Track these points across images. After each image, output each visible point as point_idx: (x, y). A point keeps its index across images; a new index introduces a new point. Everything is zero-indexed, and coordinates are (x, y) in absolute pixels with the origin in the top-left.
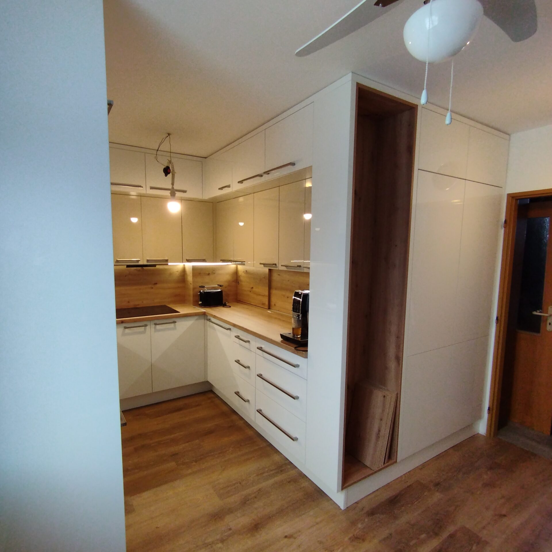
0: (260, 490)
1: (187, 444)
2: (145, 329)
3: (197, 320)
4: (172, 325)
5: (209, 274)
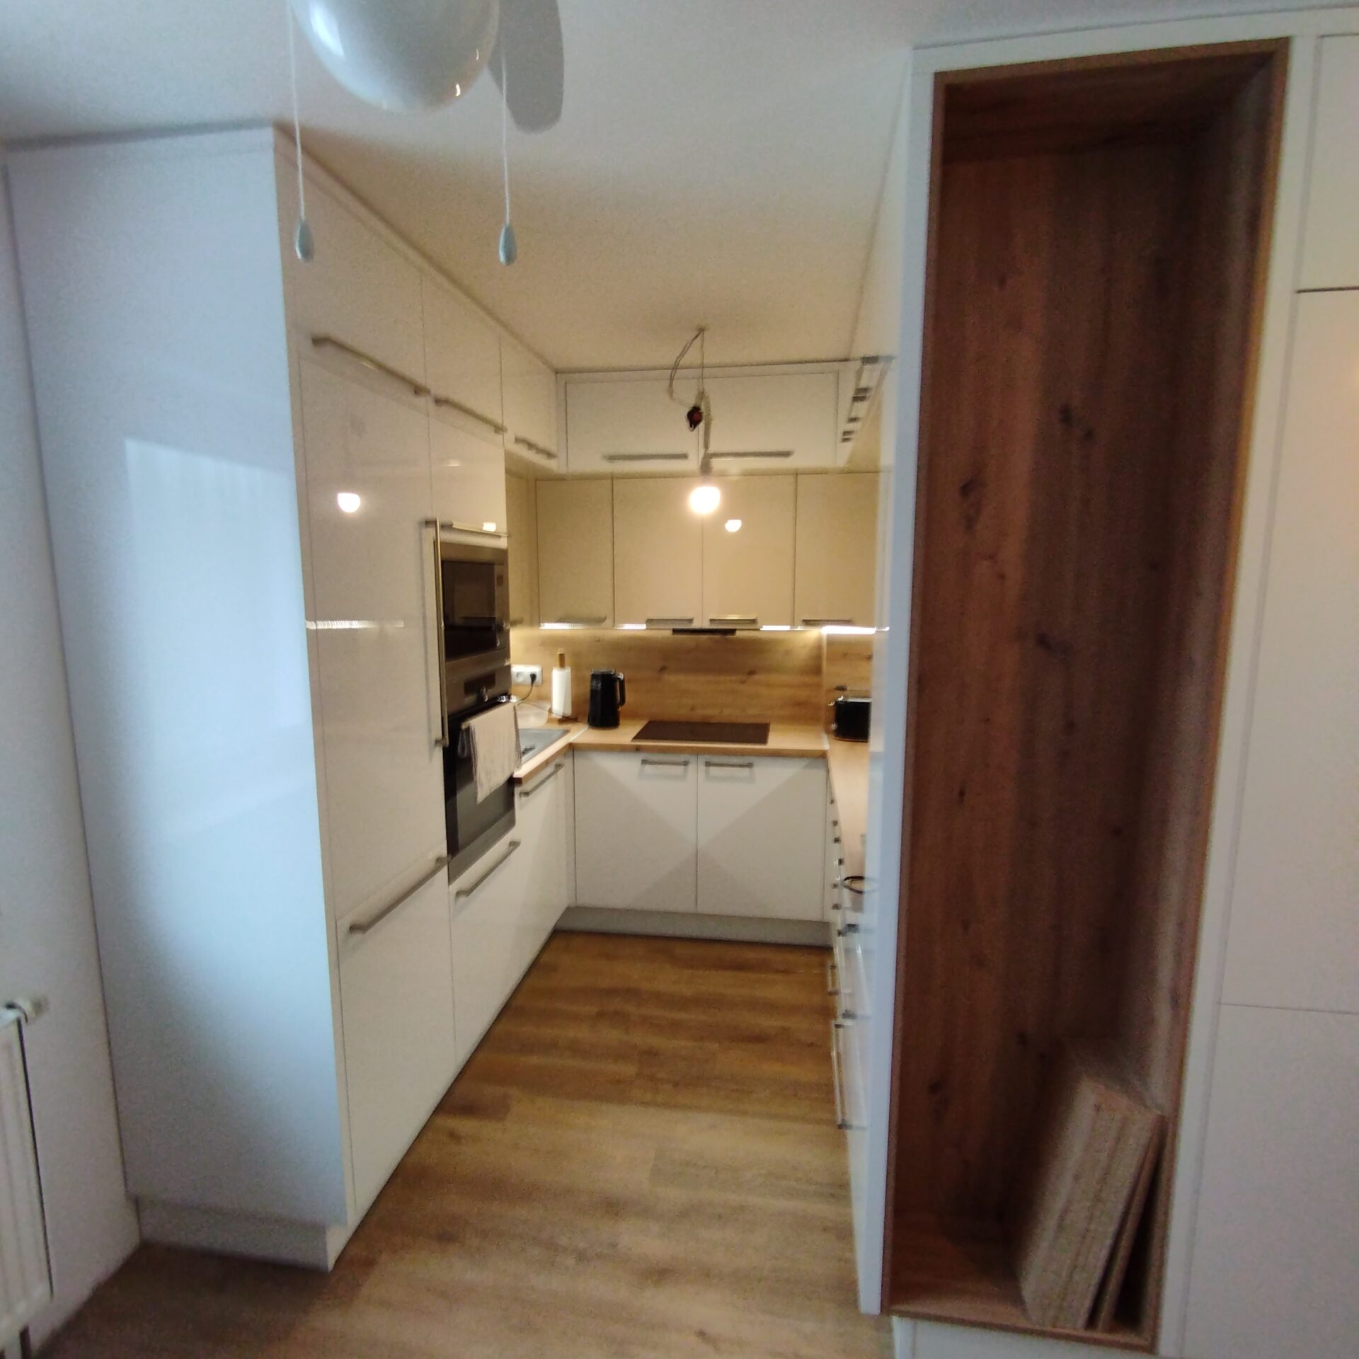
1: (691, 1043)
3: (805, 767)
4: (743, 773)
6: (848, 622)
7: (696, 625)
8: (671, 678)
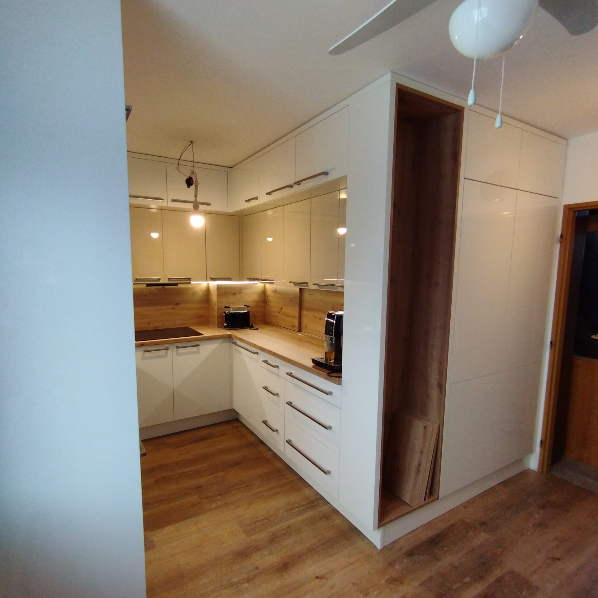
0: (289, 527)
1: (211, 477)
2: (167, 353)
3: (222, 342)
4: (195, 349)
5: (235, 294)
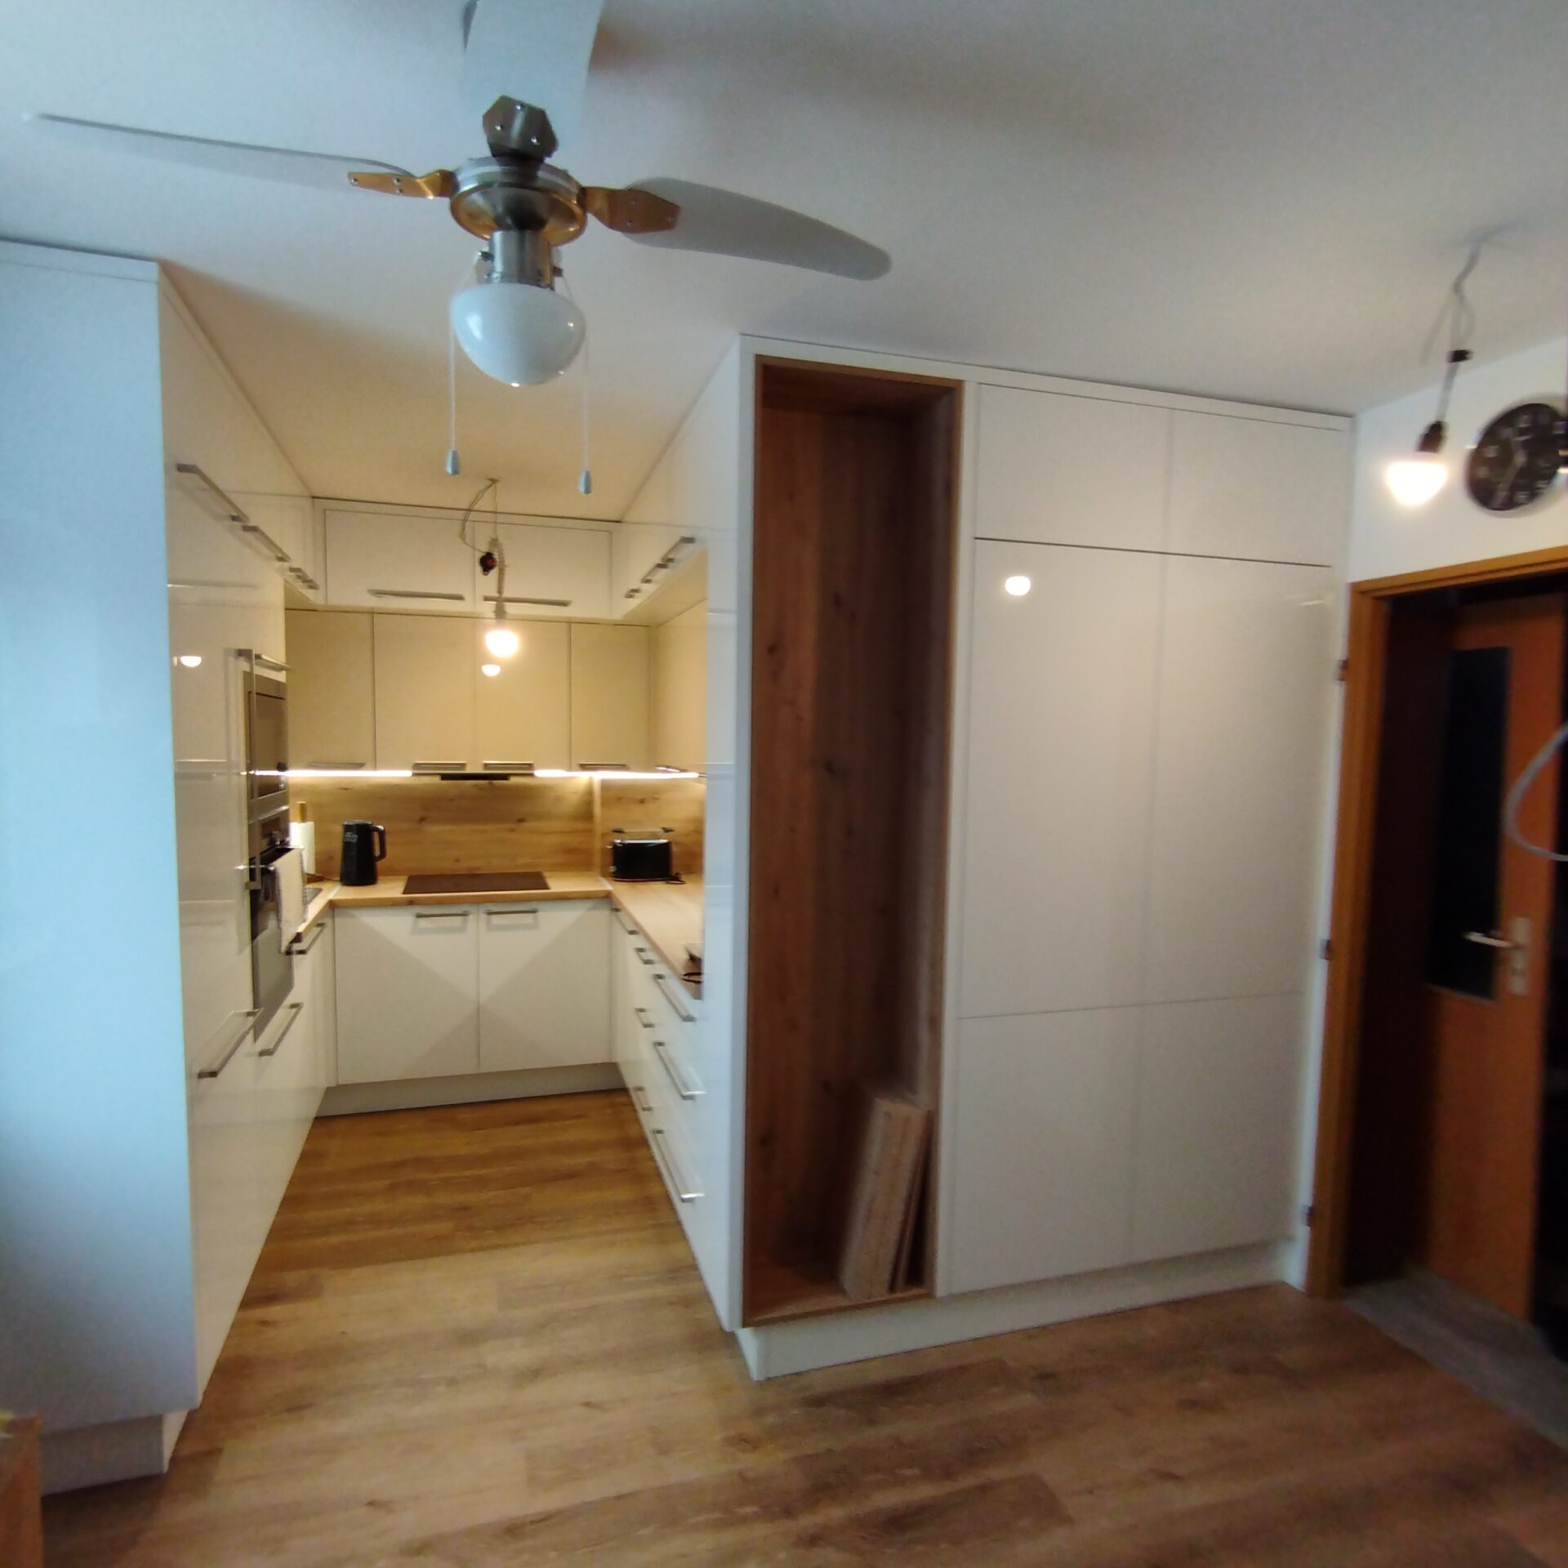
0: (595, 1306)
1: (502, 1193)
2: (465, 923)
3: (589, 910)
4: (527, 919)
5: (642, 801)
6: (622, 767)
7: (469, 770)
8: (433, 829)
